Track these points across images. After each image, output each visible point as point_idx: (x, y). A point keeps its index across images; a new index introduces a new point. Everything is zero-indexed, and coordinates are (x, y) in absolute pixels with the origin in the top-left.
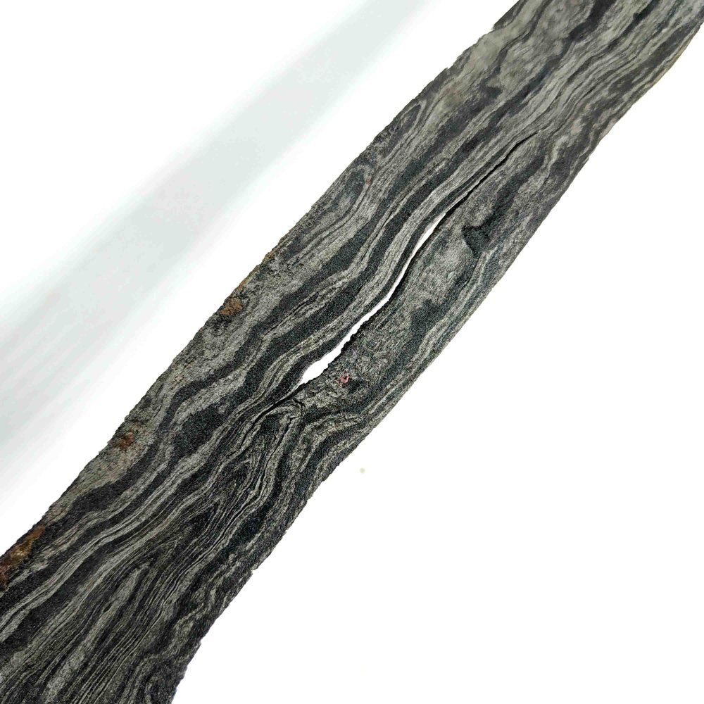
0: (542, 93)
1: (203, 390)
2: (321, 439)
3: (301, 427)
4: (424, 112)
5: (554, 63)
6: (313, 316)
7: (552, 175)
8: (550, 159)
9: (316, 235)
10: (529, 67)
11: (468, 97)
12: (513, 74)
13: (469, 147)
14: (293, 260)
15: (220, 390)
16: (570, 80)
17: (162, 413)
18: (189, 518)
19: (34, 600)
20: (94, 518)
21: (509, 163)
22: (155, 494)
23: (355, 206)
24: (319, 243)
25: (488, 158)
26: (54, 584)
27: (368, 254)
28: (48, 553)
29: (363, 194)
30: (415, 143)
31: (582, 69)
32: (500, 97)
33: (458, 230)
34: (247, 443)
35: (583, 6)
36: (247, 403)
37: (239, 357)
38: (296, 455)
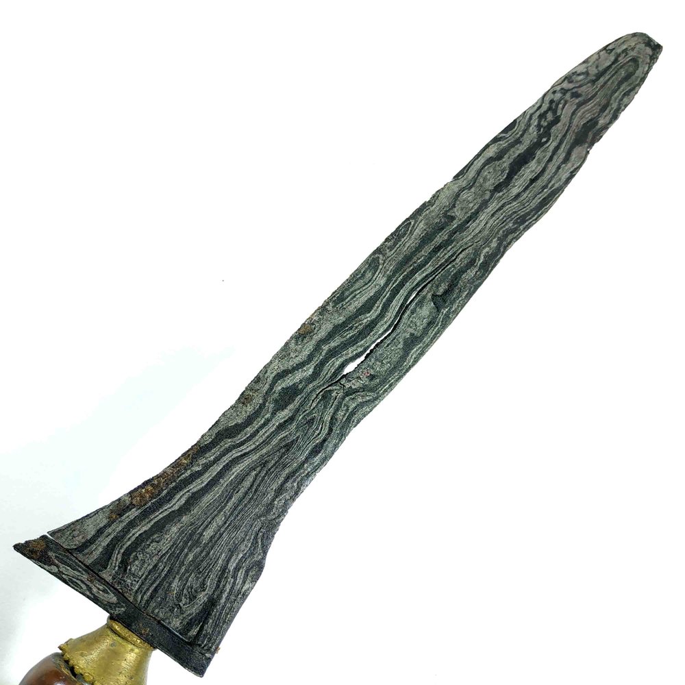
0: (477, 221)
1: (290, 375)
2: (354, 405)
3: (343, 398)
4: (413, 227)
5: (485, 204)
6: (351, 338)
7: (480, 269)
8: (479, 260)
9: (352, 293)
10: (471, 205)
11: (437, 220)
12: (462, 209)
13: (437, 249)
14: (340, 305)
15: (299, 376)
16: (493, 215)
17: (267, 386)
18: (284, 444)
19: (195, 487)
20: (228, 443)
21: (458, 260)
22: (264, 431)
23: (374, 277)
24: (354, 297)
25: (446, 257)
26: (206, 478)
27: (381, 305)
28: (203, 461)
29: (379, 271)
30: (407, 245)
31: (500, 209)
32: (454, 222)
33: (429, 296)
34: (314, 405)
35: (503, 171)
36: (315, 383)
37: (310, 358)
38: (340, 413)
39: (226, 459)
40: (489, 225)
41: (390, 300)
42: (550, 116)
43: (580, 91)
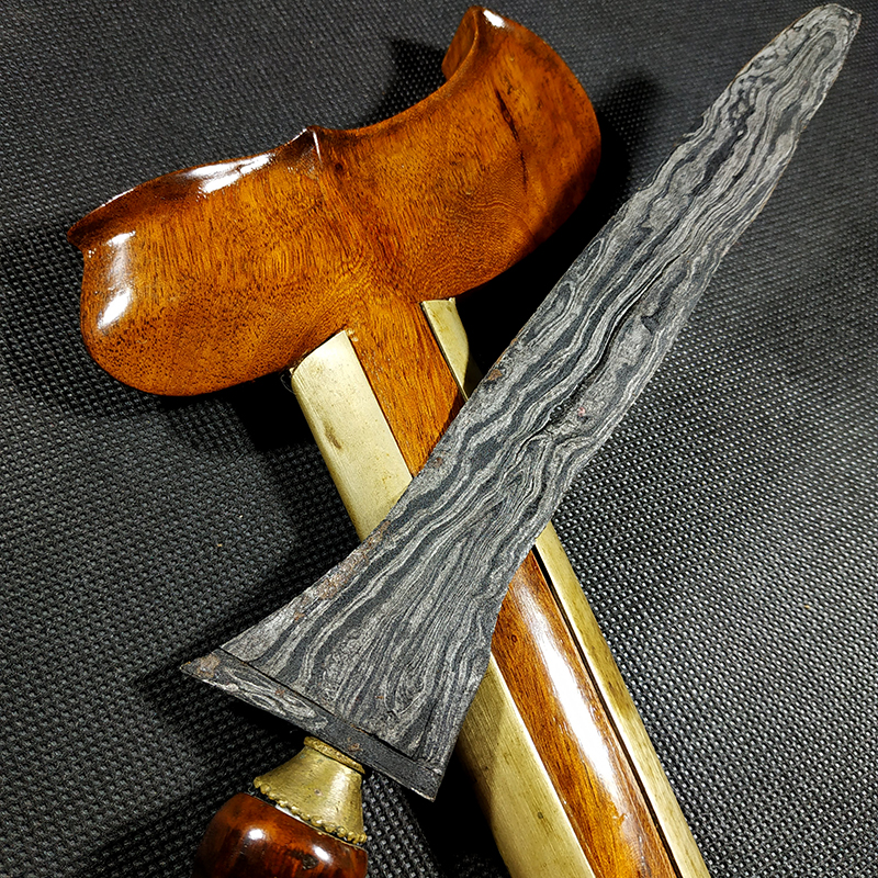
0: (680, 230)
1: (484, 428)
2: (568, 454)
3: (554, 447)
5: (686, 211)
6: (551, 377)
7: (693, 281)
8: (690, 272)
9: (543, 327)
10: (669, 213)
11: (631, 235)
12: (658, 219)
13: (638, 266)
14: (532, 342)
15: (494, 429)
16: (697, 221)
17: (459, 445)
18: (490, 507)
19: (392, 568)
20: (423, 514)
21: (665, 276)
22: (463, 495)
24: (547, 331)
25: (650, 273)
26: (405, 556)
27: (581, 337)
28: (395, 538)
31: (704, 213)
32: (652, 234)
33: (638, 318)
34: (520, 459)
35: (699, 171)
36: (515, 435)
37: (506, 405)
38: (553, 465)
39: (423, 533)
40: (694, 233)
41: (591, 330)
42: (742, 108)
43: (772, 75)
